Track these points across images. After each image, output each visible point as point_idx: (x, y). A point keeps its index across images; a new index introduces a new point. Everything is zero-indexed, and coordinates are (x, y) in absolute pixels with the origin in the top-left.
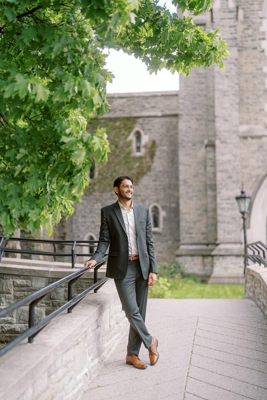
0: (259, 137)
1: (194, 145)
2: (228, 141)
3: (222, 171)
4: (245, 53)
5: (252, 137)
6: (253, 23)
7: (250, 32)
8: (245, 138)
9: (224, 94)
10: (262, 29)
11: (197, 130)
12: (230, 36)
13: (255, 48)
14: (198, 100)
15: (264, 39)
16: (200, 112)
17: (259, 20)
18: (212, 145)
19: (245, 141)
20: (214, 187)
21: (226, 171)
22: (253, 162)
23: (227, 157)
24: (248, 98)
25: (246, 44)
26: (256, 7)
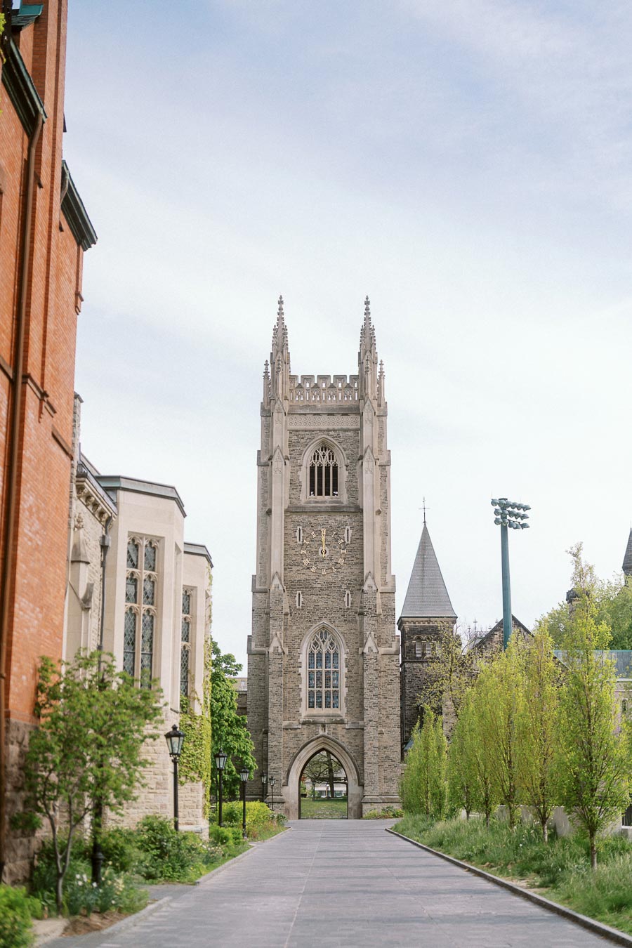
0: (296, 729)
1: (256, 732)
2: (276, 733)
3: (271, 752)
4: (288, 675)
5: (291, 729)
6: (295, 656)
7: (292, 662)
8: (287, 729)
9: (274, 705)
10: (299, 660)
11: (258, 722)
12: (279, 670)
13: (295, 672)
14: (259, 703)
15: (300, 667)
16: (260, 710)
17: (297, 655)
18: (266, 732)
19: (287, 732)
20: (266, 760)
21: (274, 752)
22: (291, 745)
23: (275, 743)
24: (289, 704)
25: (289, 670)
26: (296, 646)
